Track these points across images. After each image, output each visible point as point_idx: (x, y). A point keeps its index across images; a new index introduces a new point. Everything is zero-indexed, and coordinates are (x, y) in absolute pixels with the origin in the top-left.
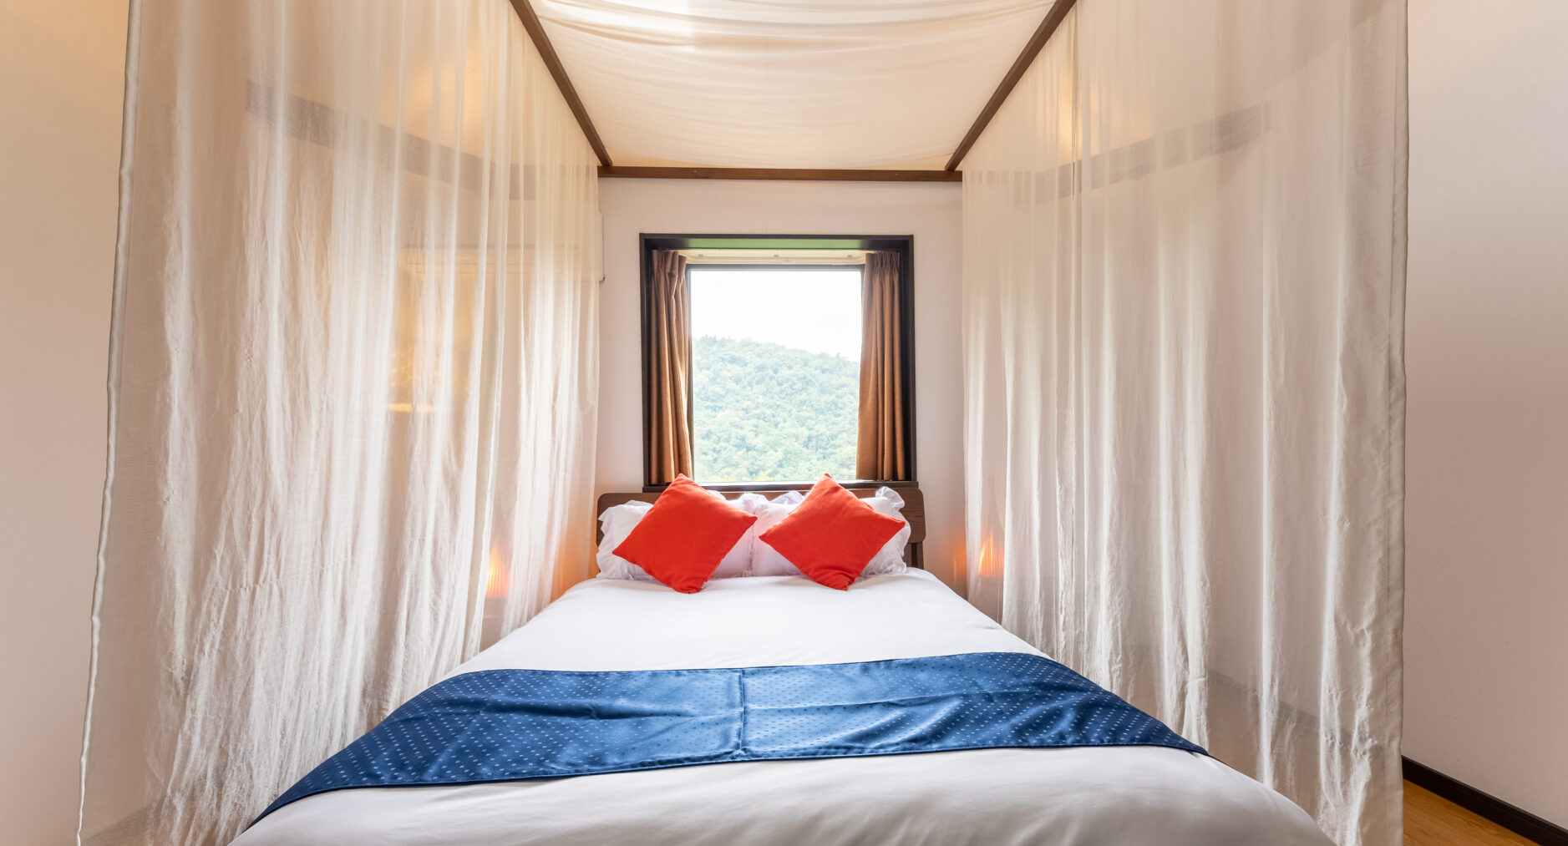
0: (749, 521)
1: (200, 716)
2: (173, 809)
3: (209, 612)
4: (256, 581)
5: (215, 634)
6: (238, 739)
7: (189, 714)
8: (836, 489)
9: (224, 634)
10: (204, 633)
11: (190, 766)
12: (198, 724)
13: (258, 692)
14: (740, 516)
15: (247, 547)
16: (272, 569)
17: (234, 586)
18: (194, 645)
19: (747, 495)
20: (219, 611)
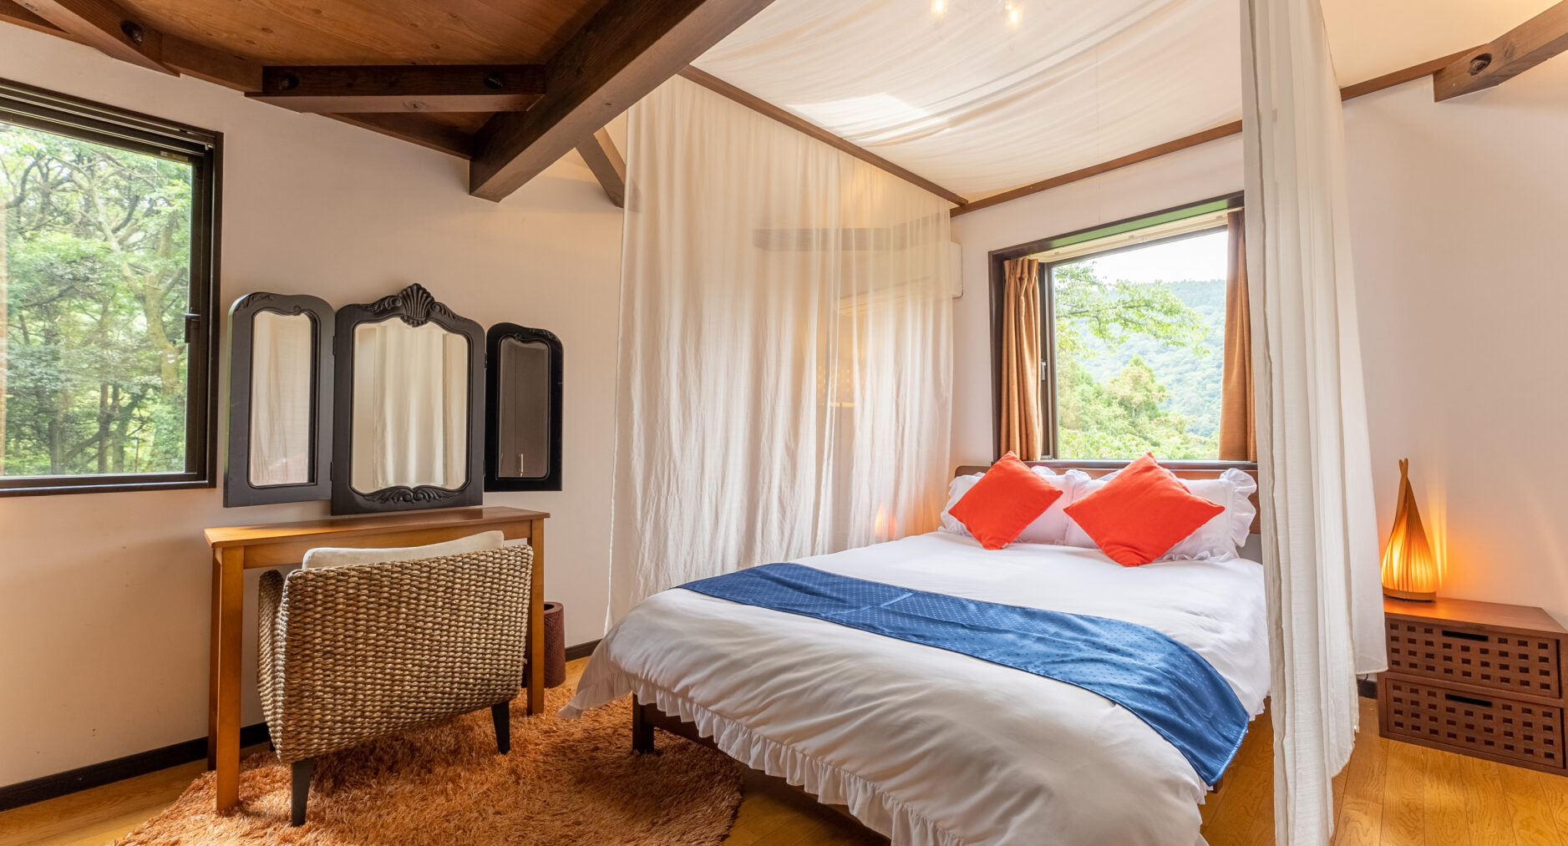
0: (1055, 495)
1: (647, 546)
2: (639, 582)
3: (649, 504)
4: (668, 494)
5: (652, 514)
6: (663, 561)
7: (643, 545)
9: (655, 514)
10: (648, 511)
11: (644, 565)
12: (647, 550)
13: (671, 543)
14: (1046, 489)
15: (663, 478)
16: (675, 490)
17: (659, 494)
18: (644, 516)
19: (1070, 472)
20: (653, 504)
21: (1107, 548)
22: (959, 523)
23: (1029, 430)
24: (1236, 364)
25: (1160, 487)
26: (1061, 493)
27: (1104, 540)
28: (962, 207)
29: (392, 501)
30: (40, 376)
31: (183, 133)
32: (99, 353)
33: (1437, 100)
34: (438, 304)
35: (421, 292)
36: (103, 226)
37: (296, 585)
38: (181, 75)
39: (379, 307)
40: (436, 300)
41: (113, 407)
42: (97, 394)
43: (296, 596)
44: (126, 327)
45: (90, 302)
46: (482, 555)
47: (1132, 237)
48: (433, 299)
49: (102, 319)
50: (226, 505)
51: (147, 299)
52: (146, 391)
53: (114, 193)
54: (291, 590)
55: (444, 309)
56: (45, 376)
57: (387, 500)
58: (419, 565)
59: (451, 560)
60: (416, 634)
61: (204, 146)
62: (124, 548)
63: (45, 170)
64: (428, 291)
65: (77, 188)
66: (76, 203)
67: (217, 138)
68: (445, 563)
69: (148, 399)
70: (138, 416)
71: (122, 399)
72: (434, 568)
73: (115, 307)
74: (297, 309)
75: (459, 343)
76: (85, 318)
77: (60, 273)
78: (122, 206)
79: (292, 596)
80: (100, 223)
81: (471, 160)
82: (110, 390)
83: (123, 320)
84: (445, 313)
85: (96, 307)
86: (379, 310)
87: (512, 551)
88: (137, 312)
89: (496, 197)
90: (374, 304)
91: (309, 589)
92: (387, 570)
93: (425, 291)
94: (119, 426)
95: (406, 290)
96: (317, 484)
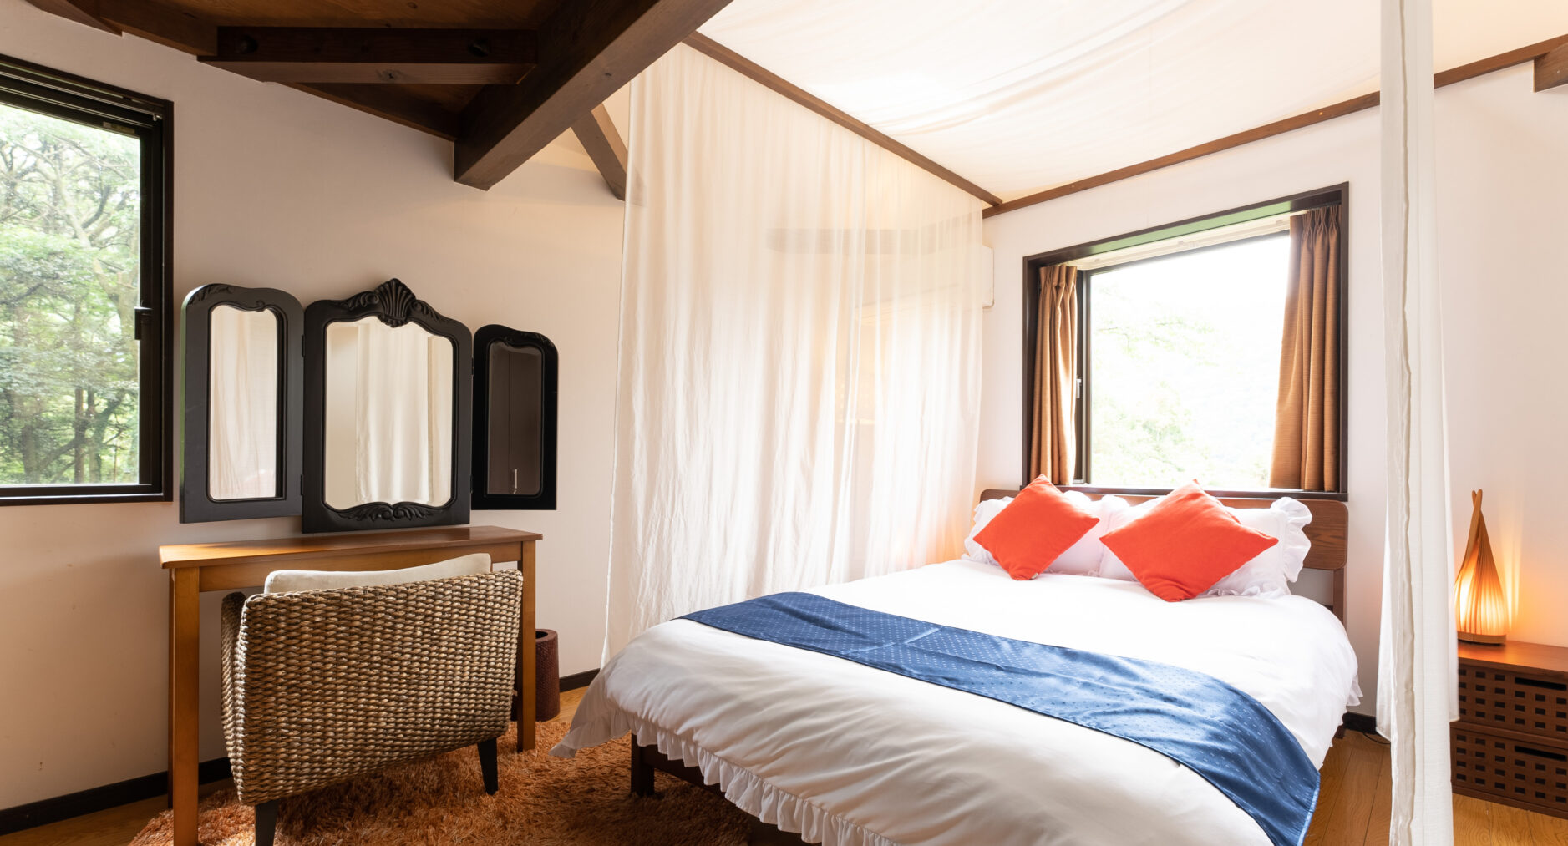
0: (1090, 523)
1: (649, 572)
2: (640, 610)
3: (651, 526)
4: (672, 515)
5: (654, 538)
6: (666, 589)
7: (644, 571)
8: (1196, 496)
9: (658, 538)
10: (650, 535)
11: (645, 594)
12: (648, 576)
13: (675, 569)
14: (1081, 516)
15: (667, 499)
16: (680, 511)
17: (662, 515)
18: (646, 540)
19: (1107, 498)
20: (656, 526)
21: (1148, 581)
22: (985, 551)
23: (1062, 452)
24: (1292, 384)
25: (1207, 516)
26: (1096, 521)
27: (1145, 572)
28: (996, 207)
29: (369, 518)
30: (8, 380)
31: (127, 100)
32: (71, 356)
33: (1537, 89)
34: (420, 302)
35: (400, 288)
36: (72, 219)
37: (255, 611)
38: (124, 33)
39: (353, 304)
40: (417, 298)
41: (88, 412)
42: (72, 399)
43: (256, 623)
44: (100, 329)
45: (60, 302)
46: (465, 580)
47: (1181, 243)
48: (414, 296)
49: (75, 320)
50: (183, 520)
51: (121, 299)
52: (123, 396)
53: (84, 185)
54: (249, 617)
55: (425, 308)
56: (15, 381)
57: (365, 516)
58: (395, 590)
59: (431, 585)
60: (392, 666)
61: (152, 116)
62: (70, 565)
63: (9, 159)
64: (408, 287)
65: (44, 179)
66: (42, 195)
67: (167, 107)
68: (424, 589)
69: (125, 405)
70: (114, 423)
71: (98, 404)
72: (412, 594)
73: (88, 307)
74: (260, 304)
75: (444, 346)
76: (55, 318)
77: (28, 269)
78: (93, 199)
79: (251, 623)
80: (68, 216)
81: (456, 142)
82: (85, 395)
83: (97, 321)
84: (427, 313)
85: (68, 306)
86: (354, 307)
87: (499, 576)
88: (111, 313)
89: (485, 185)
90: (347, 301)
91: (271, 616)
92: (358, 596)
93: (404, 286)
94: (95, 432)
95: (383, 285)
96: (285, 499)
